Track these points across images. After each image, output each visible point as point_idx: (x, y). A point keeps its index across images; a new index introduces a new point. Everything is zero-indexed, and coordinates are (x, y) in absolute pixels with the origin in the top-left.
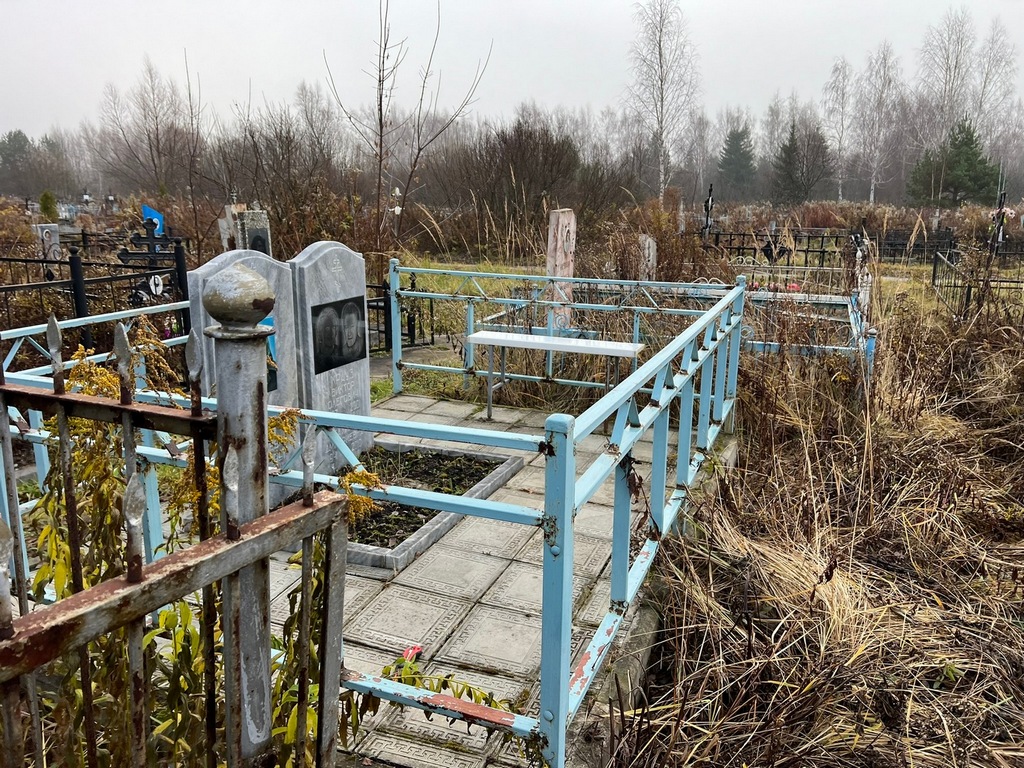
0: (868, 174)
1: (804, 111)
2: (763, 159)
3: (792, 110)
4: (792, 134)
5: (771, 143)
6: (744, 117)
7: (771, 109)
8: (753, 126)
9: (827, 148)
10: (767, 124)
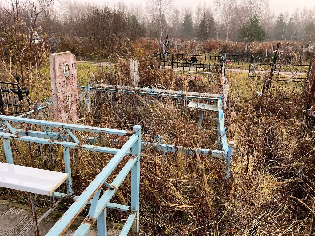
0: (226, 30)
1: (208, 10)
2: (195, 24)
3: (204, 9)
4: (204, 16)
5: (198, 19)
6: (190, 10)
7: (198, 8)
8: (193, 13)
9: (214, 21)
10: (197, 13)
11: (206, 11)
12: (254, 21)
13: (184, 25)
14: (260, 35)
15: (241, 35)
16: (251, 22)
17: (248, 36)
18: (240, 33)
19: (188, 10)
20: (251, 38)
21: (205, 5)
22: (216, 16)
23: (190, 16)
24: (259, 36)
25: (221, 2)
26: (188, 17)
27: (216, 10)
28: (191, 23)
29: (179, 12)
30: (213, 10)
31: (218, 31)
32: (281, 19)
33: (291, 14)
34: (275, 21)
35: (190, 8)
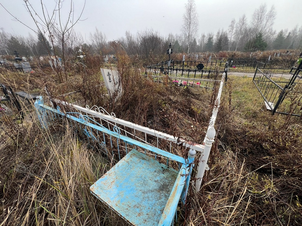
0: (236, 45)
2: (215, 43)
3: (222, 32)
5: (217, 40)
7: (218, 33)
8: (214, 36)
9: (228, 40)
10: (217, 36)
11: (223, 34)
12: (259, 37)
13: (207, 44)
14: (263, 46)
15: (247, 48)
16: (256, 37)
17: (253, 48)
18: (246, 46)
19: (211, 34)
20: (255, 49)
21: (223, 30)
22: (230, 36)
23: (212, 38)
24: (261, 47)
25: (234, 26)
26: (210, 39)
27: (230, 31)
28: (212, 43)
29: (205, 36)
30: (228, 32)
31: (230, 46)
32: (281, 34)
33: (290, 30)
34: (275, 36)
35: (212, 33)
